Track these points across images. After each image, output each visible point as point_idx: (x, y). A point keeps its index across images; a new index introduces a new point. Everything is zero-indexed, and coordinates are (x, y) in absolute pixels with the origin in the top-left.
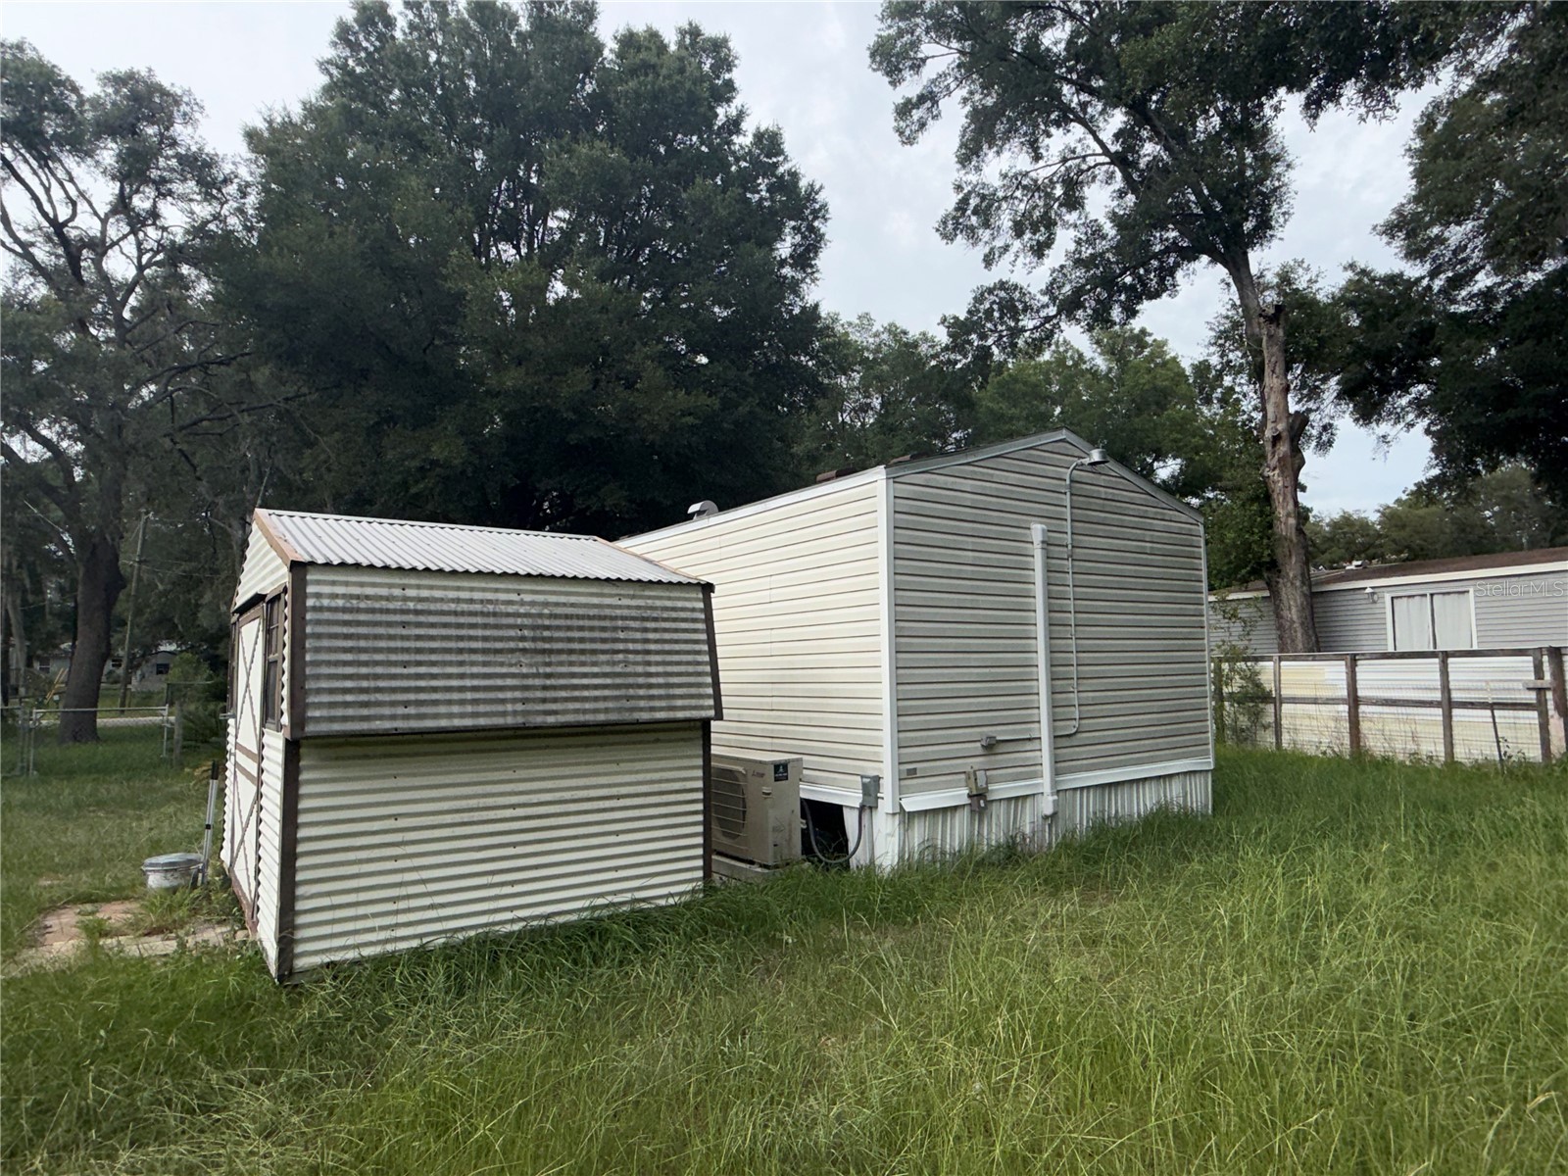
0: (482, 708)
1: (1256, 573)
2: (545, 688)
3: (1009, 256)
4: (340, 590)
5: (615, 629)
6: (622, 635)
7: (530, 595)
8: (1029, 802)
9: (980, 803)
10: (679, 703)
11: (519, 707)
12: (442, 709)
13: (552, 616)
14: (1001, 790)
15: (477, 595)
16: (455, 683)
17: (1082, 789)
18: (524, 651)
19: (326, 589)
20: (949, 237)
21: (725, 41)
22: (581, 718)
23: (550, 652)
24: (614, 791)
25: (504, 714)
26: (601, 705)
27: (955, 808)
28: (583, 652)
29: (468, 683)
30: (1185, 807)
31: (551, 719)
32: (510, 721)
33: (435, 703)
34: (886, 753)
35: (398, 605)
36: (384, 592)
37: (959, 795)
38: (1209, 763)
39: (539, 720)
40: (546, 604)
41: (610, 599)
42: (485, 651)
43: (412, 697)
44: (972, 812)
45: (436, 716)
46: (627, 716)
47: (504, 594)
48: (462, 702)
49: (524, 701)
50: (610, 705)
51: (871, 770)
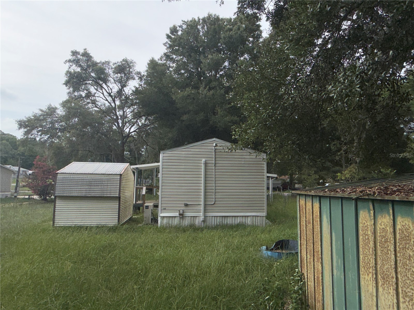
0: (79, 193)
2: (89, 191)
4: (62, 176)
5: (102, 182)
6: (104, 183)
7: (89, 177)
10: (112, 194)
11: (85, 193)
12: (74, 193)
13: (92, 180)
14: (187, 214)
15: (81, 177)
16: (76, 189)
18: (87, 185)
19: (60, 176)
22: (94, 195)
23: (91, 185)
25: (82, 194)
26: (98, 193)
27: (176, 217)
28: (96, 185)
29: (78, 189)
31: (90, 195)
32: (83, 195)
33: (72, 192)
35: (69, 178)
36: (67, 176)
37: (177, 214)
38: (264, 214)
39: (87, 195)
40: (91, 178)
41: (103, 177)
42: (80, 185)
43: (69, 191)
44: (180, 218)
45: (72, 194)
46: (102, 195)
47: (85, 176)
48: (77, 192)
49: (86, 192)
50: (100, 193)
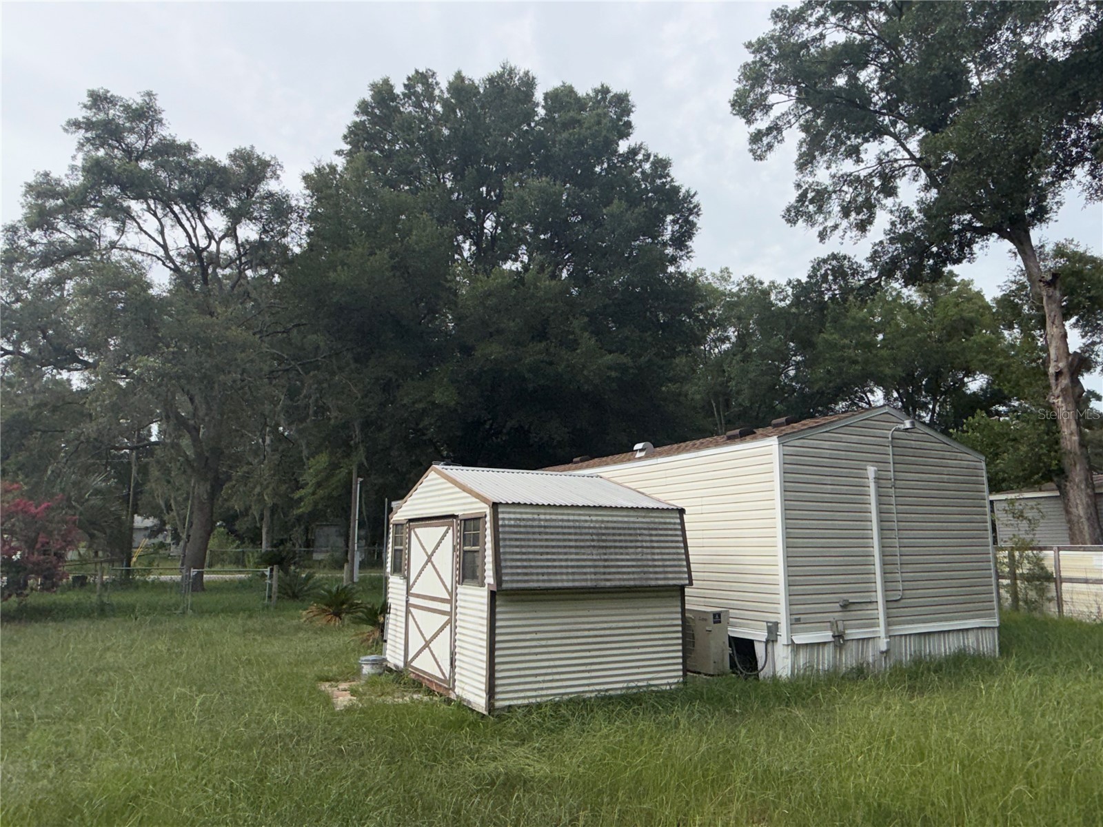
0: (577, 577)
1: (1048, 477)
2: (605, 567)
3: (839, 232)
4: (512, 516)
5: (636, 535)
6: (639, 538)
8: (871, 642)
9: (840, 640)
10: (670, 576)
11: (593, 577)
12: (559, 577)
13: (606, 528)
14: (853, 633)
15: (571, 518)
16: (564, 564)
17: (906, 635)
18: (594, 547)
19: (506, 516)
20: (792, 221)
21: (626, 95)
22: (623, 583)
23: (606, 547)
24: (636, 624)
25: (586, 580)
26: (631, 576)
28: (621, 547)
29: (570, 563)
30: (979, 650)
31: (608, 584)
32: (589, 584)
33: (556, 574)
34: (782, 607)
35: (536, 523)
36: (530, 516)
37: (827, 636)
38: (995, 622)
39: (602, 584)
40: (602, 522)
41: (633, 518)
42: (576, 547)
43: (545, 570)
44: (835, 646)
45: (557, 581)
46: (644, 583)
47: (584, 516)
48: (567, 574)
49: (595, 574)
50: (636, 576)
51: (772, 618)
